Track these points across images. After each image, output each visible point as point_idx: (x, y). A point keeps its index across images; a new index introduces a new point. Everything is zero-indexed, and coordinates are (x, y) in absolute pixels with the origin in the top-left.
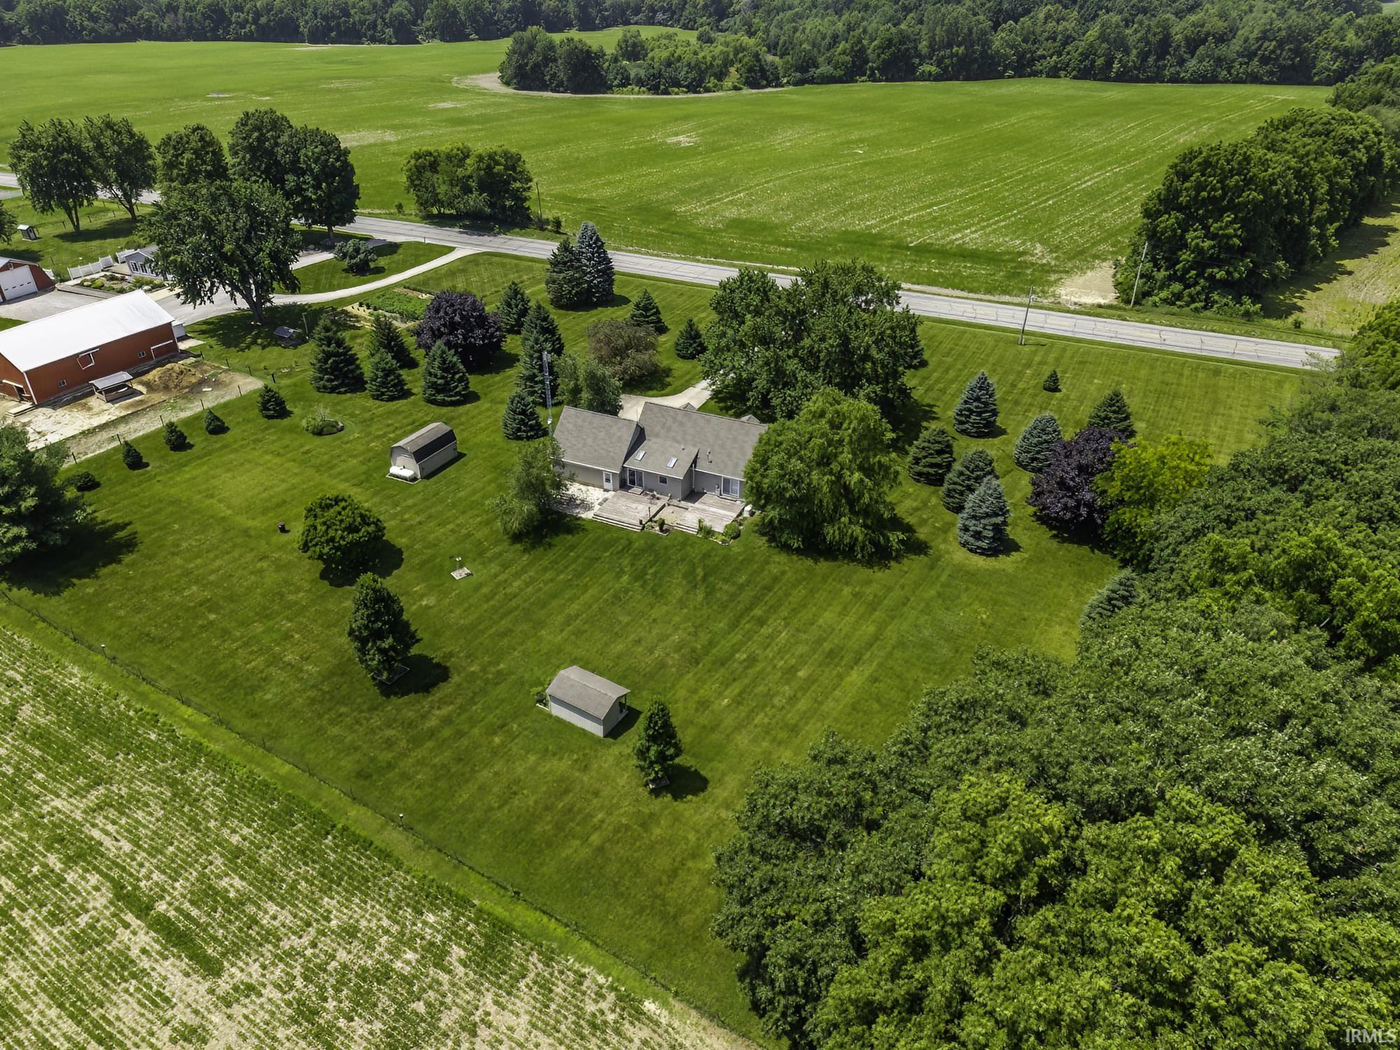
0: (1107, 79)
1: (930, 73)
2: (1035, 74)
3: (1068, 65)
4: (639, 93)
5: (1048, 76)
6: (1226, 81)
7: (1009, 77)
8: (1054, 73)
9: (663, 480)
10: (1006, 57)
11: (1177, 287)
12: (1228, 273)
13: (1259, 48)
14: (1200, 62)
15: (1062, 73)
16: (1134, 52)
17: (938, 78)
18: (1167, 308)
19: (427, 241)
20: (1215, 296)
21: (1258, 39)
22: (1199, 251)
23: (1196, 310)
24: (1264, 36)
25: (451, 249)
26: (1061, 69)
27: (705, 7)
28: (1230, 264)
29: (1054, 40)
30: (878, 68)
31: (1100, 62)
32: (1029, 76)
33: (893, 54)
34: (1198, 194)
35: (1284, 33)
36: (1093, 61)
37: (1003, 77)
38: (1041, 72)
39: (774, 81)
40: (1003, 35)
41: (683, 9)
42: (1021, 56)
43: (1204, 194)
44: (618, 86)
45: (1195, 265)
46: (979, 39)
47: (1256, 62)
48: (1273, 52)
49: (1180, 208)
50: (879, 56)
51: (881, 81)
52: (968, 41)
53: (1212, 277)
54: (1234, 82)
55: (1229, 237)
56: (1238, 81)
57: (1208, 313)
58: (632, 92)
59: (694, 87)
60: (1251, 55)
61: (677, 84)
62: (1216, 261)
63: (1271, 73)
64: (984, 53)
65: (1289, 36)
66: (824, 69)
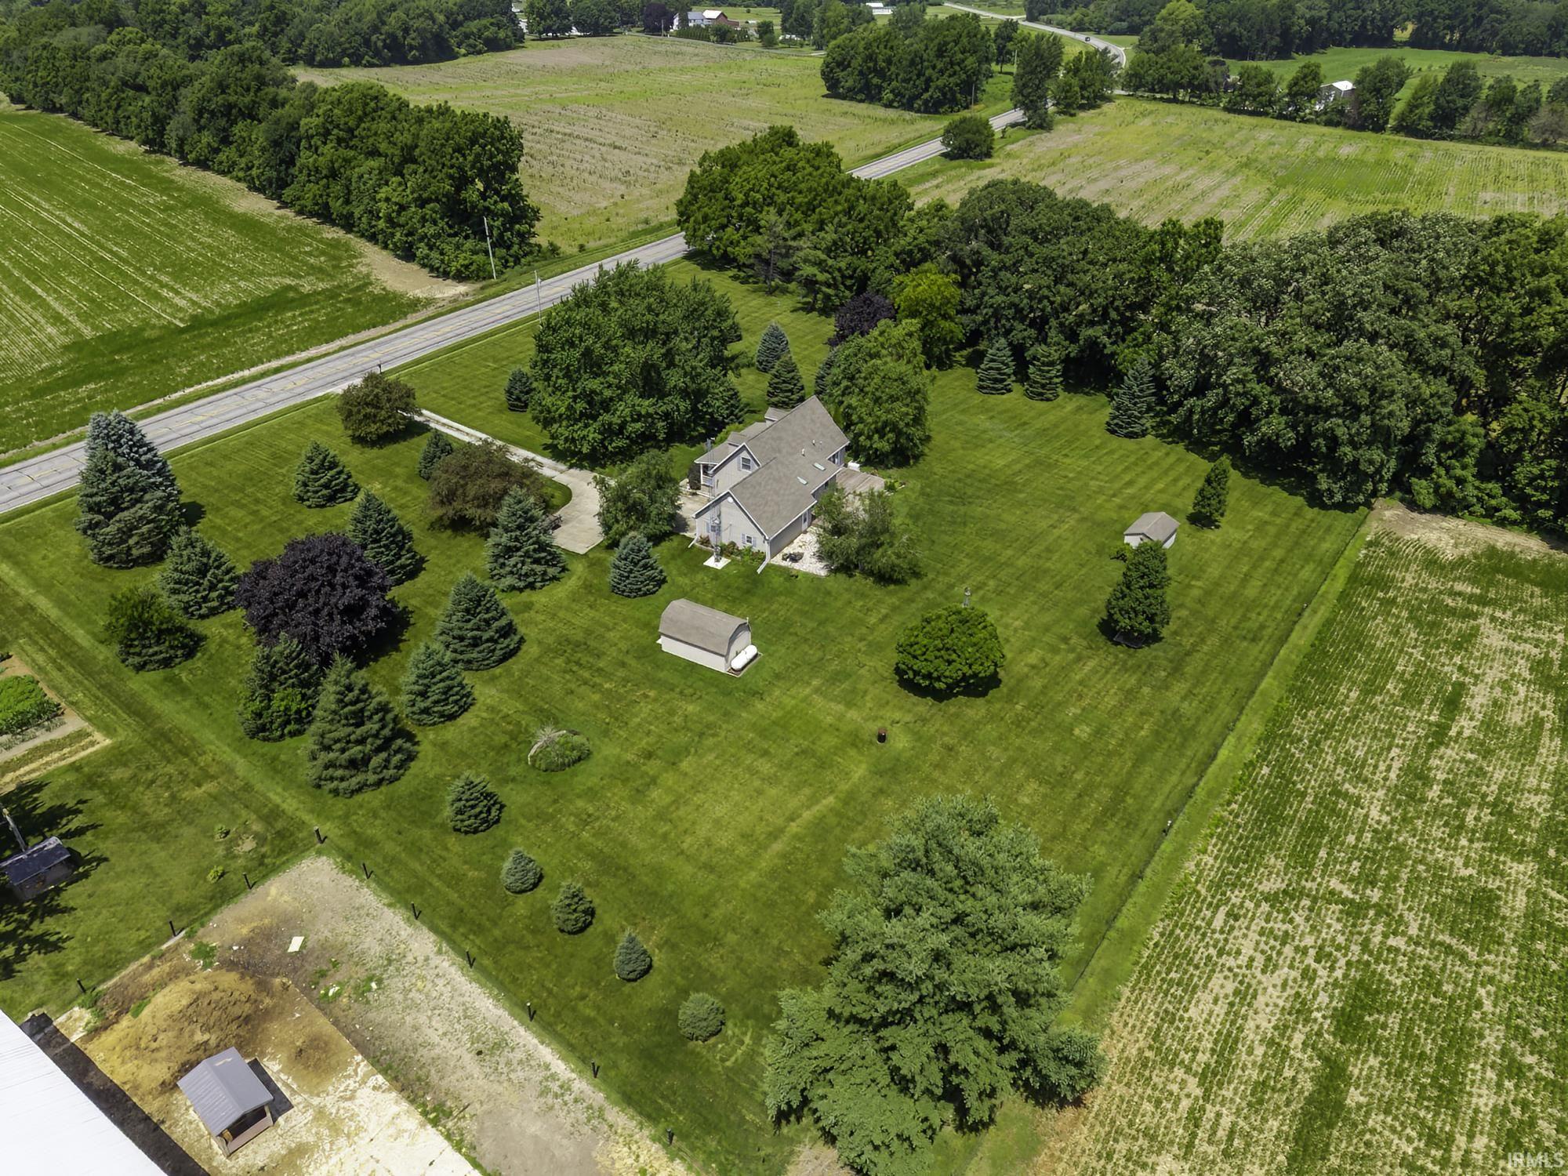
57: (535, 264)
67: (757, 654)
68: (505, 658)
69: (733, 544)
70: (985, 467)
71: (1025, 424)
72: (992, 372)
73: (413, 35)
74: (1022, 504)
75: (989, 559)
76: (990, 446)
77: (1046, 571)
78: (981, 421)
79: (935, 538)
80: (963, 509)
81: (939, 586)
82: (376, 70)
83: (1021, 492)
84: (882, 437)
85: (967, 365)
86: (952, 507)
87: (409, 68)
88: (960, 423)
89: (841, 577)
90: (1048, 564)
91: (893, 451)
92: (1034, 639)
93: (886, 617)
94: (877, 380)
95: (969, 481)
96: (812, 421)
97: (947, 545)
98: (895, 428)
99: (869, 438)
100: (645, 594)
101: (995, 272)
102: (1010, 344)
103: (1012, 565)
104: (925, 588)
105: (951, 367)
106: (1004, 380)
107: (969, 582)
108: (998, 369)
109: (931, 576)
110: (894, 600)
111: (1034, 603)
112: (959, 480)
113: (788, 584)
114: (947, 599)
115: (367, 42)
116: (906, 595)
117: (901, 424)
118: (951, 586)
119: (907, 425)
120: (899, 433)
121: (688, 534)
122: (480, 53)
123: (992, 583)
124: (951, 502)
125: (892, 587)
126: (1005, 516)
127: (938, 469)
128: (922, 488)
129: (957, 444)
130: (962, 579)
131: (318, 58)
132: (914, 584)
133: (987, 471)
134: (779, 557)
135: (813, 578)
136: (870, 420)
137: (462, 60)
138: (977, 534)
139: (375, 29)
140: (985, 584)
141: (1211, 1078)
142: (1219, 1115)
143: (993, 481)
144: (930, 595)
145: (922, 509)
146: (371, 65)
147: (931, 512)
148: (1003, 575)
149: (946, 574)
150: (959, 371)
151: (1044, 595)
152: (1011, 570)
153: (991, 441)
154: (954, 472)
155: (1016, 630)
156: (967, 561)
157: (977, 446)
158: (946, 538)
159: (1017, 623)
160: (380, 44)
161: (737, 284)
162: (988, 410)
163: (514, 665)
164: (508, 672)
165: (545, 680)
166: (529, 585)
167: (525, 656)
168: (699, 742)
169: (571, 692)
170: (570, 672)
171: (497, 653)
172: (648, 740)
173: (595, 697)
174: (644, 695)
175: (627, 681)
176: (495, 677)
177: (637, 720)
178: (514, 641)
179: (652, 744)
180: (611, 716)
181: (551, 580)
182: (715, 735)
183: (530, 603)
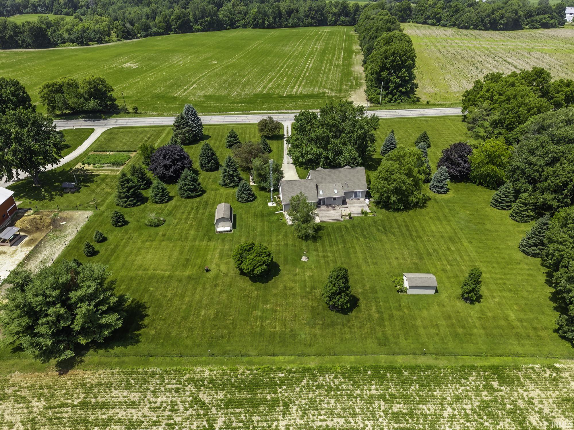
0: (264, 28)
1: (199, 29)
2: (238, 27)
3: (249, 23)
4: (73, 46)
5: (243, 28)
6: (303, 26)
7: (229, 29)
8: (244, 26)
9: (334, 199)
10: (226, 21)
11: (390, 96)
12: (406, 89)
13: (310, 13)
14: (293, 20)
15: (247, 26)
16: (271, 17)
17: (203, 31)
18: (389, 104)
19: (75, 128)
20: (402, 97)
21: (308, 11)
22: (396, 83)
23: (399, 103)
24: (310, 9)
25: (93, 130)
26: (246, 25)
27: (65, 4)
28: (405, 86)
29: (241, 14)
30: (177, 28)
31: (260, 21)
32: (236, 28)
33: (182, 22)
34: (393, 64)
35: (316, 8)
36: (258, 21)
37: (227, 29)
38: (240, 26)
39: (134, 36)
40: (222, 12)
41: (52, 5)
42: (231, 20)
43: (395, 63)
44: (61, 43)
45: (395, 88)
46: (214, 14)
47: (310, 19)
48: (314, 15)
49: (387, 69)
50: (176, 23)
51: (180, 33)
52: (210, 15)
53: (401, 92)
54: (305, 26)
55: (405, 77)
56: (306, 26)
57: (402, 103)
58: (69, 46)
59: (100, 41)
60: (308, 16)
61: (91, 40)
62: (401, 86)
63: (316, 22)
64: (217, 20)
65: (318, 9)
66: (154, 30)
67: (231, 231)
68: (188, 197)
73: (504, 19)
75: (348, 252)
81: (313, 248)
82: (482, 31)
87: (497, 32)
96: (354, 176)
97: (344, 239)
100: (240, 202)
103: (352, 258)
104: (308, 245)
107: (325, 253)
109: (318, 244)
113: (275, 220)
115: (482, 21)
118: (316, 250)
122: (536, 28)
123: (331, 258)
130: (325, 251)
131: (461, 25)
135: (285, 223)
137: (525, 30)
139: (488, 16)
140: (328, 257)
141: (84, 405)
142: (67, 412)
144: (304, 248)
146: (480, 29)
148: (341, 259)
149: (324, 247)
152: (346, 260)
156: (340, 248)
160: (487, 22)
163: (188, 200)
164: (184, 201)
165: (186, 207)
166: (225, 185)
167: (194, 200)
168: (176, 240)
169: (183, 213)
170: (192, 209)
171: (185, 195)
172: (171, 232)
173: (184, 217)
174: (192, 223)
175: (196, 218)
176: (180, 200)
177: (179, 227)
178: (193, 194)
179: (169, 234)
180: (177, 222)
181: (231, 187)
182: (182, 241)
183: (218, 190)
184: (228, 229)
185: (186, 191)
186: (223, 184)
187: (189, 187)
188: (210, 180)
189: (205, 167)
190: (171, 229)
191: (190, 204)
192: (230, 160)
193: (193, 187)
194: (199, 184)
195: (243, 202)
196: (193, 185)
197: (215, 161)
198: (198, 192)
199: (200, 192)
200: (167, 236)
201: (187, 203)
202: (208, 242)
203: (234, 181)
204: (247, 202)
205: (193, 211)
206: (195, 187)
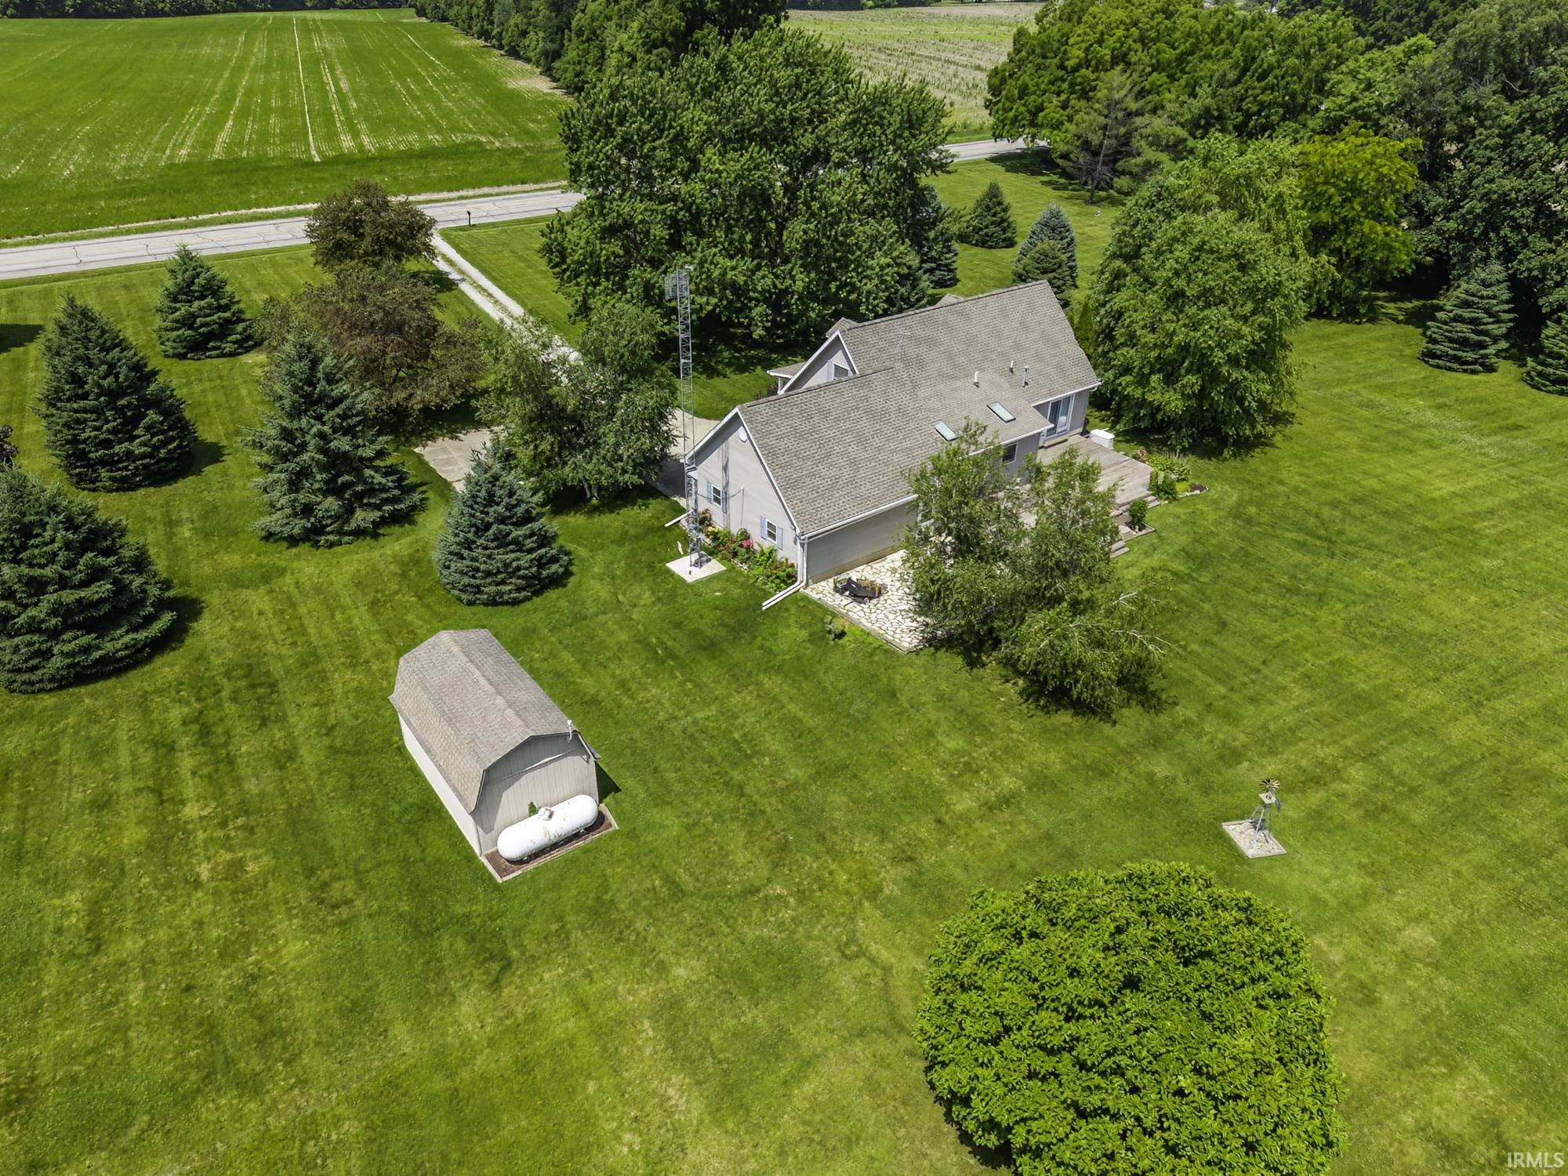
9: (1009, 453)
67: (600, 821)
68: (80, 675)
69: (745, 536)
70: (1405, 489)
71: (1517, 427)
72: (1459, 326)
74: (1484, 581)
75: (1362, 701)
76: (1428, 452)
77: (1538, 778)
78: (1419, 410)
79: (1230, 616)
80: (1325, 565)
81: (1199, 748)
83: (1486, 554)
84: (1170, 379)
85: (1407, 322)
86: (1298, 556)
88: (1369, 405)
89: (951, 662)
90: (1547, 757)
91: (1192, 417)
92: (1467, 1018)
93: (1007, 800)
94: (1182, 252)
95: (1357, 509)
96: (1025, 326)
97: (1258, 640)
98: (1202, 364)
99: (1143, 381)
100: (493, 602)
101: (1508, 136)
102: (1512, 278)
103: (1432, 732)
104: (1155, 742)
105: (1372, 320)
106: (1482, 345)
107: (1289, 754)
108: (1473, 321)
109: (1183, 712)
110: (1053, 759)
111: (1486, 874)
112: (1334, 504)
113: (809, 651)
114: (1207, 790)
116: (1092, 751)
117: (1218, 356)
118: (1232, 756)
119: (1234, 361)
120: (1213, 377)
121: (683, 502)
123: (1358, 775)
124: (1301, 545)
125: (1065, 718)
126: (1434, 601)
127: (1291, 474)
128: (1239, 504)
129: (1350, 439)
130: (1271, 742)
132: (1132, 720)
133: (1410, 498)
134: (827, 586)
135: (879, 651)
136: (1150, 338)
137: (868, 13)
138: (1347, 630)
140: (1337, 774)
143: (1420, 520)
144: (1161, 768)
145: (1221, 547)
147: (1245, 557)
148: (1398, 757)
149: (1229, 717)
150: (1387, 328)
151: (1523, 854)
152: (1427, 749)
153: (1430, 444)
154: (1325, 485)
155: (1406, 960)
156: (1300, 693)
157: (1395, 448)
158: (1260, 624)
159: (1418, 935)
161: (1048, 189)
162: (1434, 394)
163: (89, 698)
164: (61, 711)
165: (98, 752)
166: (312, 536)
167: (137, 681)
168: (185, 1102)
169: (102, 803)
170: (165, 747)
171: (57, 662)
172: (79, 1035)
173: (133, 835)
174: (236, 868)
175: (244, 809)
176: (23, 716)
177: (132, 944)
178: (119, 641)
179: (67, 1054)
180: (94, 908)
181: (359, 533)
182: (250, 1086)
183: (282, 572)
184: (580, 809)
185: (55, 634)
186: (298, 526)
187: (69, 596)
188: (186, 532)
189: (109, 463)
190: (65, 996)
191: (126, 724)
192: (315, 363)
193: (101, 589)
194: (140, 563)
195: (515, 602)
196: (96, 574)
197: (166, 413)
198: (149, 620)
199: (167, 618)
200: (51, 1101)
201: (93, 717)
202: (495, 985)
203: (372, 491)
204: (537, 593)
205: (186, 763)
206: (120, 587)
